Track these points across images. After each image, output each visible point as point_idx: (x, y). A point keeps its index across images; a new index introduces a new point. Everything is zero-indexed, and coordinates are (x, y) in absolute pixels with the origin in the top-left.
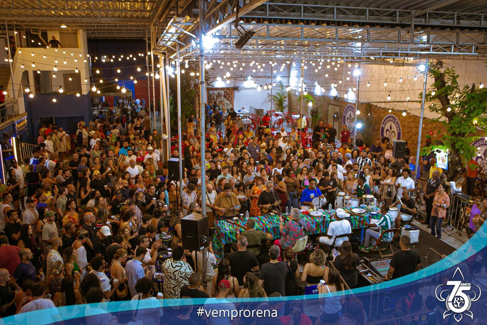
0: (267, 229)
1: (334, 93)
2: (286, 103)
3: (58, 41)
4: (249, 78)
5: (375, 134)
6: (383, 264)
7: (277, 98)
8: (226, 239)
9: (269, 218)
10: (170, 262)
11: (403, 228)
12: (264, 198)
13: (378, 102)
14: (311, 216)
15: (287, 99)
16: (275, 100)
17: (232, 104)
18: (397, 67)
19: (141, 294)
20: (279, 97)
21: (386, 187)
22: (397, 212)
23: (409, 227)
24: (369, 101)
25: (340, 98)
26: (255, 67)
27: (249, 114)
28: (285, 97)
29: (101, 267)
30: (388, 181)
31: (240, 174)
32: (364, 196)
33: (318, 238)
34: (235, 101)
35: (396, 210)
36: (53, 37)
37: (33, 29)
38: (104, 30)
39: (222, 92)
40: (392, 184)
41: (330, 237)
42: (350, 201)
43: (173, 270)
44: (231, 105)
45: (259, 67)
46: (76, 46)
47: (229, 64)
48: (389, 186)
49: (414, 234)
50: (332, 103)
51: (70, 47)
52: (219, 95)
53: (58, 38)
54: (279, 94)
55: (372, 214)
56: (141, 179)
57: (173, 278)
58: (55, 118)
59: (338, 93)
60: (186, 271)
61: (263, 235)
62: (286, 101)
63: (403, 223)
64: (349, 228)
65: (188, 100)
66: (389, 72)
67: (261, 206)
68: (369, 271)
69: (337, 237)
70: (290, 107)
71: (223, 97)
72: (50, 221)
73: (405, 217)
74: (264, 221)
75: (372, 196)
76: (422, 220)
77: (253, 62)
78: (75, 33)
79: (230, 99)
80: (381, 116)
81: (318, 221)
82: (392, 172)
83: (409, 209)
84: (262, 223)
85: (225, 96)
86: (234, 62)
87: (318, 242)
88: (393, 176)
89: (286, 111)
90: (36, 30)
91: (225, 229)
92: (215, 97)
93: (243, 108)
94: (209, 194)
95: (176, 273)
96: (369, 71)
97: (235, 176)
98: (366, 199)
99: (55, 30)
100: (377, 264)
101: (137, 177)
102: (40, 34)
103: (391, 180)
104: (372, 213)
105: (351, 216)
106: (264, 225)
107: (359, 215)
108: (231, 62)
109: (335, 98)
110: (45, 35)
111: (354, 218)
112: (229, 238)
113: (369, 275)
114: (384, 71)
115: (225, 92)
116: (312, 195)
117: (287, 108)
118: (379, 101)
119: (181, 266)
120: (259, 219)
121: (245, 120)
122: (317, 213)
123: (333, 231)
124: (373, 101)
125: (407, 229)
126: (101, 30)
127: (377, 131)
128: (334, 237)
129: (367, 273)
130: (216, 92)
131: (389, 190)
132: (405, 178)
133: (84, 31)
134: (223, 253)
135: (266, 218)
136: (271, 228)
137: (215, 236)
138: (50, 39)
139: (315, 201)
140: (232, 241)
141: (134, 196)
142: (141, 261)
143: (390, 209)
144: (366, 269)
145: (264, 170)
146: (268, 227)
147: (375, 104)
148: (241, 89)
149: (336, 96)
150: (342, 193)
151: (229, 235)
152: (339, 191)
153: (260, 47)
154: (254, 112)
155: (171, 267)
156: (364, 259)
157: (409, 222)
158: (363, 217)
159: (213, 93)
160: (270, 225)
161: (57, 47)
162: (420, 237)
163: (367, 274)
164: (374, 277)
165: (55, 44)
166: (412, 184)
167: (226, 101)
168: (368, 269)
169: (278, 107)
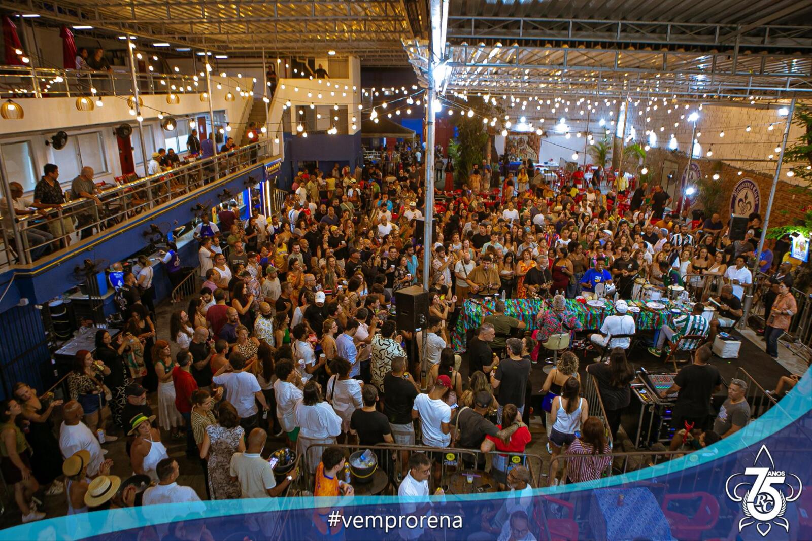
0: (523, 315)
1: (673, 144)
2: (610, 156)
3: (325, 72)
4: (563, 120)
5: (723, 204)
6: (665, 380)
7: (598, 148)
8: (469, 322)
9: (531, 303)
10: (378, 338)
11: (718, 336)
12: (533, 277)
13: (732, 160)
14: (587, 306)
15: (612, 151)
16: (595, 152)
17: (538, 154)
18: (758, 111)
19: (338, 375)
20: (600, 148)
21: (711, 278)
22: (712, 313)
23: (727, 335)
24: (721, 158)
25: (680, 152)
26: (584, 105)
27: (558, 167)
28: (609, 148)
29: (304, 335)
30: (715, 270)
31: (515, 243)
32: (670, 287)
33: (589, 335)
34: (541, 150)
35: (711, 311)
36: (320, 66)
37: (300, 57)
38: (392, 56)
39: (526, 138)
40: (720, 274)
41: (605, 335)
42: (650, 292)
43: (379, 348)
44: (535, 155)
45: (590, 107)
46: (346, 76)
47: (548, 102)
48: (715, 277)
49: (731, 346)
50: (669, 158)
51: (339, 77)
52: (521, 142)
53: (326, 67)
54: (601, 143)
55: (672, 312)
56: (391, 240)
57: (379, 356)
58: (320, 162)
59: (679, 146)
60: (394, 352)
61: (513, 322)
62: (609, 153)
63: (720, 328)
64: (632, 327)
65: (477, 146)
66: (753, 117)
67: (527, 285)
68: (645, 387)
69: (612, 336)
70: (615, 161)
71: (526, 144)
72: (272, 278)
73: (723, 322)
74: (523, 306)
75: (681, 288)
76: (761, 328)
77: (582, 100)
78: (346, 61)
79: (535, 147)
80: (735, 180)
81: (594, 313)
82: (721, 258)
83: (732, 310)
84: (520, 307)
85: (528, 143)
86: (556, 100)
87: (589, 339)
88: (723, 262)
89: (609, 166)
90: (303, 58)
91: (471, 310)
92: (516, 144)
93: (552, 160)
94: (465, 265)
95: (382, 352)
96: (725, 115)
97: (508, 244)
98: (672, 291)
99: (323, 57)
100: (657, 378)
101: (386, 237)
102: (307, 63)
103: (719, 270)
104: (673, 310)
105: (641, 311)
106: (521, 310)
107: (654, 311)
108: (552, 100)
109: (674, 152)
110: (312, 63)
111: (646, 315)
112: (474, 322)
113: (644, 391)
114: (745, 117)
115: (529, 137)
116: (598, 279)
117: (611, 163)
118: (733, 158)
119: (389, 346)
120: (518, 303)
121: (550, 175)
122: (596, 303)
123: (608, 328)
124: (725, 158)
125: (723, 338)
126: (388, 56)
127: (726, 200)
128: (609, 336)
129: (640, 388)
130: (517, 138)
131: (714, 282)
132: (739, 268)
133: (356, 58)
134: (465, 340)
135: (528, 302)
136: (529, 316)
137: (460, 317)
138: (317, 67)
139: (599, 288)
140: (477, 326)
141: (370, 260)
142: (353, 335)
143: (706, 309)
144: (642, 383)
145: (544, 241)
146: (527, 313)
147: (728, 163)
148: (550, 135)
149: (676, 150)
150: (642, 281)
151: (475, 319)
152: (638, 277)
153: (593, 79)
154: (564, 166)
155: (377, 344)
156: (642, 370)
157: (730, 330)
158: (659, 314)
159: (514, 139)
160: (530, 311)
161: (323, 77)
162: (741, 351)
163: (641, 390)
164: (649, 394)
165: (321, 74)
166: (749, 277)
167: (529, 150)
168: (644, 383)
169: (597, 160)
